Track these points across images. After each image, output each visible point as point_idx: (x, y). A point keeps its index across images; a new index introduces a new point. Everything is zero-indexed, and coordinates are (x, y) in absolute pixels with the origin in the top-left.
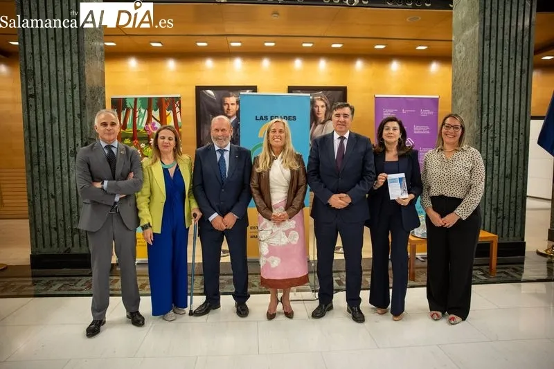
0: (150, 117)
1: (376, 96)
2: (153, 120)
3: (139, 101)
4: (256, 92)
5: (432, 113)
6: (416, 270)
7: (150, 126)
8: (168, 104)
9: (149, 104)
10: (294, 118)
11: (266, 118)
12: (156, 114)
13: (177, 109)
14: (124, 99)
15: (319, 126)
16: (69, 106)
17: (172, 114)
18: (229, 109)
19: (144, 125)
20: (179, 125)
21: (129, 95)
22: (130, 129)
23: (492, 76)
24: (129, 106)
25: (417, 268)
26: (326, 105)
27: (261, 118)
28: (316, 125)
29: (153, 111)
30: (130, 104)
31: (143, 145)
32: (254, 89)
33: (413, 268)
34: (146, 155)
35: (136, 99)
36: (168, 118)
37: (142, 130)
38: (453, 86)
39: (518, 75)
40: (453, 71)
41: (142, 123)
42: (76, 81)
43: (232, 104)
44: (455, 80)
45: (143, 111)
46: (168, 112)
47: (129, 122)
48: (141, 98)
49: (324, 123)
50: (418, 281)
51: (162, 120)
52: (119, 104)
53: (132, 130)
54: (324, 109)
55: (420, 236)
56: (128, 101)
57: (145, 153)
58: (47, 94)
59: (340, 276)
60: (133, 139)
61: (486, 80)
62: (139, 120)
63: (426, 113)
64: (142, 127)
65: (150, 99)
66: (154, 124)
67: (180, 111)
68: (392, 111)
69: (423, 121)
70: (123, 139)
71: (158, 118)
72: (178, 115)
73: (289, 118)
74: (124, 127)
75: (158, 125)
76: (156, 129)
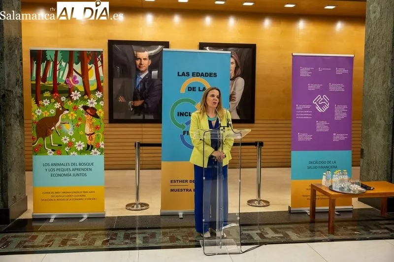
0: (71, 70)
1: (293, 54)
2: (74, 74)
3: (60, 56)
4: (168, 48)
5: (346, 71)
6: (336, 224)
7: (71, 79)
8: (90, 58)
9: (71, 57)
10: (215, 75)
11: (188, 74)
12: (77, 67)
13: (99, 63)
14: (44, 52)
17: (93, 68)
18: (141, 64)
19: (64, 78)
20: (101, 79)
21: (50, 47)
22: (50, 82)
24: (49, 58)
25: (337, 221)
27: (183, 74)
29: (74, 65)
30: (50, 56)
31: (63, 99)
32: (166, 44)
33: (333, 222)
34: (66, 108)
35: (57, 51)
36: (89, 72)
37: (62, 83)
38: (366, 45)
40: (366, 31)
41: (62, 76)
43: (145, 59)
44: (368, 40)
45: (64, 64)
46: (89, 66)
47: (50, 74)
48: (62, 51)
50: (338, 235)
51: (84, 74)
52: (38, 56)
53: (52, 82)
55: (338, 190)
56: (48, 54)
57: (66, 107)
59: (260, 230)
60: (53, 92)
62: (59, 73)
63: (341, 71)
64: (62, 81)
65: (71, 52)
66: (75, 77)
67: (102, 65)
68: (309, 69)
69: (338, 79)
70: (43, 92)
71: (79, 71)
72: (100, 69)
73: (210, 75)
74: (44, 79)
75: (79, 79)
76: (77, 82)
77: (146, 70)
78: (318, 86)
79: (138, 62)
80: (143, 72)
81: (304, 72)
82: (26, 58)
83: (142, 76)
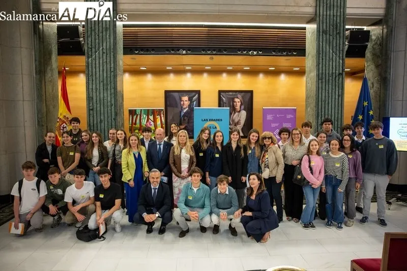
0: (148, 119)
1: (263, 108)
2: (150, 121)
3: (143, 112)
5: (293, 116)
7: (148, 123)
8: (158, 113)
9: (148, 112)
10: (221, 120)
11: (207, 120)
12: (151, 117)
13: (162, 115)
14: (135, 110)
15: (237, 114)
16: (109, 114)
17: (159, 118)
18: (184, 104)
19: (145, 123)
20: (163, 123)
21: (138, 108)
22: (138, 125)
23: (323, 98)
24: (137, 113)
26: (241, 101)
27: (205, 120)
28: (235, 113)
30: (138, 112)
32: (198, 92)
35: (141, 110)
36: (157, 120)
39: (337, 97)
41: (144, 122)
42: (113, 102)
43: (186, 101)
45: (145, 116)
46: (157, 117)
47: (138, 121)
48: (144, 110)
49: (239, 112)
51: (155, 121)
52: (132, 113)
54: (240, 103)
58: (98, 109)
60: (139, 130)
61: (320, 100)
62: (143, 120)
63: (289, 116)
65: (148, 110)
66: (150, 123)
68: (272, 115)
69: (288, 121)
70: (135, 130)
71: (152, 119)
72: (163, 118)
73: (219, 120)
74: (135, 124)
75: (152, 123)
76: (151, 125)
77: (186, 107)
78: (277, 125)
79: (182, 103)
80: (184, 108)
81: (269, 117)
82: (126, 113)
83: (185, 111)
